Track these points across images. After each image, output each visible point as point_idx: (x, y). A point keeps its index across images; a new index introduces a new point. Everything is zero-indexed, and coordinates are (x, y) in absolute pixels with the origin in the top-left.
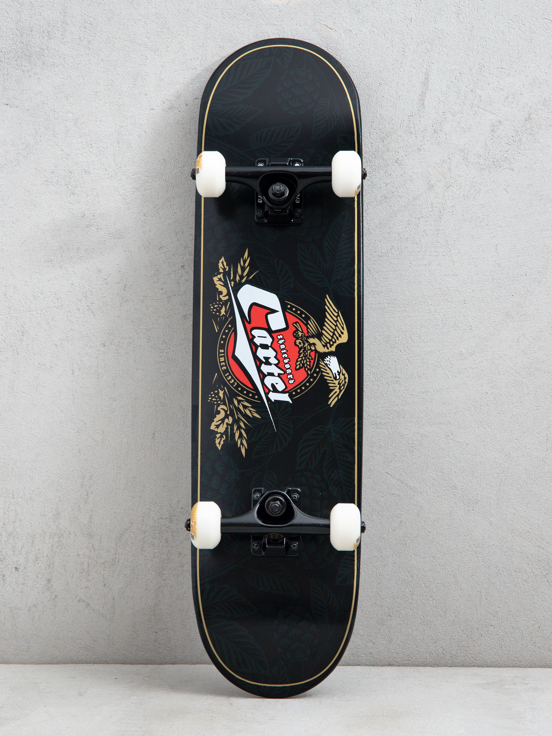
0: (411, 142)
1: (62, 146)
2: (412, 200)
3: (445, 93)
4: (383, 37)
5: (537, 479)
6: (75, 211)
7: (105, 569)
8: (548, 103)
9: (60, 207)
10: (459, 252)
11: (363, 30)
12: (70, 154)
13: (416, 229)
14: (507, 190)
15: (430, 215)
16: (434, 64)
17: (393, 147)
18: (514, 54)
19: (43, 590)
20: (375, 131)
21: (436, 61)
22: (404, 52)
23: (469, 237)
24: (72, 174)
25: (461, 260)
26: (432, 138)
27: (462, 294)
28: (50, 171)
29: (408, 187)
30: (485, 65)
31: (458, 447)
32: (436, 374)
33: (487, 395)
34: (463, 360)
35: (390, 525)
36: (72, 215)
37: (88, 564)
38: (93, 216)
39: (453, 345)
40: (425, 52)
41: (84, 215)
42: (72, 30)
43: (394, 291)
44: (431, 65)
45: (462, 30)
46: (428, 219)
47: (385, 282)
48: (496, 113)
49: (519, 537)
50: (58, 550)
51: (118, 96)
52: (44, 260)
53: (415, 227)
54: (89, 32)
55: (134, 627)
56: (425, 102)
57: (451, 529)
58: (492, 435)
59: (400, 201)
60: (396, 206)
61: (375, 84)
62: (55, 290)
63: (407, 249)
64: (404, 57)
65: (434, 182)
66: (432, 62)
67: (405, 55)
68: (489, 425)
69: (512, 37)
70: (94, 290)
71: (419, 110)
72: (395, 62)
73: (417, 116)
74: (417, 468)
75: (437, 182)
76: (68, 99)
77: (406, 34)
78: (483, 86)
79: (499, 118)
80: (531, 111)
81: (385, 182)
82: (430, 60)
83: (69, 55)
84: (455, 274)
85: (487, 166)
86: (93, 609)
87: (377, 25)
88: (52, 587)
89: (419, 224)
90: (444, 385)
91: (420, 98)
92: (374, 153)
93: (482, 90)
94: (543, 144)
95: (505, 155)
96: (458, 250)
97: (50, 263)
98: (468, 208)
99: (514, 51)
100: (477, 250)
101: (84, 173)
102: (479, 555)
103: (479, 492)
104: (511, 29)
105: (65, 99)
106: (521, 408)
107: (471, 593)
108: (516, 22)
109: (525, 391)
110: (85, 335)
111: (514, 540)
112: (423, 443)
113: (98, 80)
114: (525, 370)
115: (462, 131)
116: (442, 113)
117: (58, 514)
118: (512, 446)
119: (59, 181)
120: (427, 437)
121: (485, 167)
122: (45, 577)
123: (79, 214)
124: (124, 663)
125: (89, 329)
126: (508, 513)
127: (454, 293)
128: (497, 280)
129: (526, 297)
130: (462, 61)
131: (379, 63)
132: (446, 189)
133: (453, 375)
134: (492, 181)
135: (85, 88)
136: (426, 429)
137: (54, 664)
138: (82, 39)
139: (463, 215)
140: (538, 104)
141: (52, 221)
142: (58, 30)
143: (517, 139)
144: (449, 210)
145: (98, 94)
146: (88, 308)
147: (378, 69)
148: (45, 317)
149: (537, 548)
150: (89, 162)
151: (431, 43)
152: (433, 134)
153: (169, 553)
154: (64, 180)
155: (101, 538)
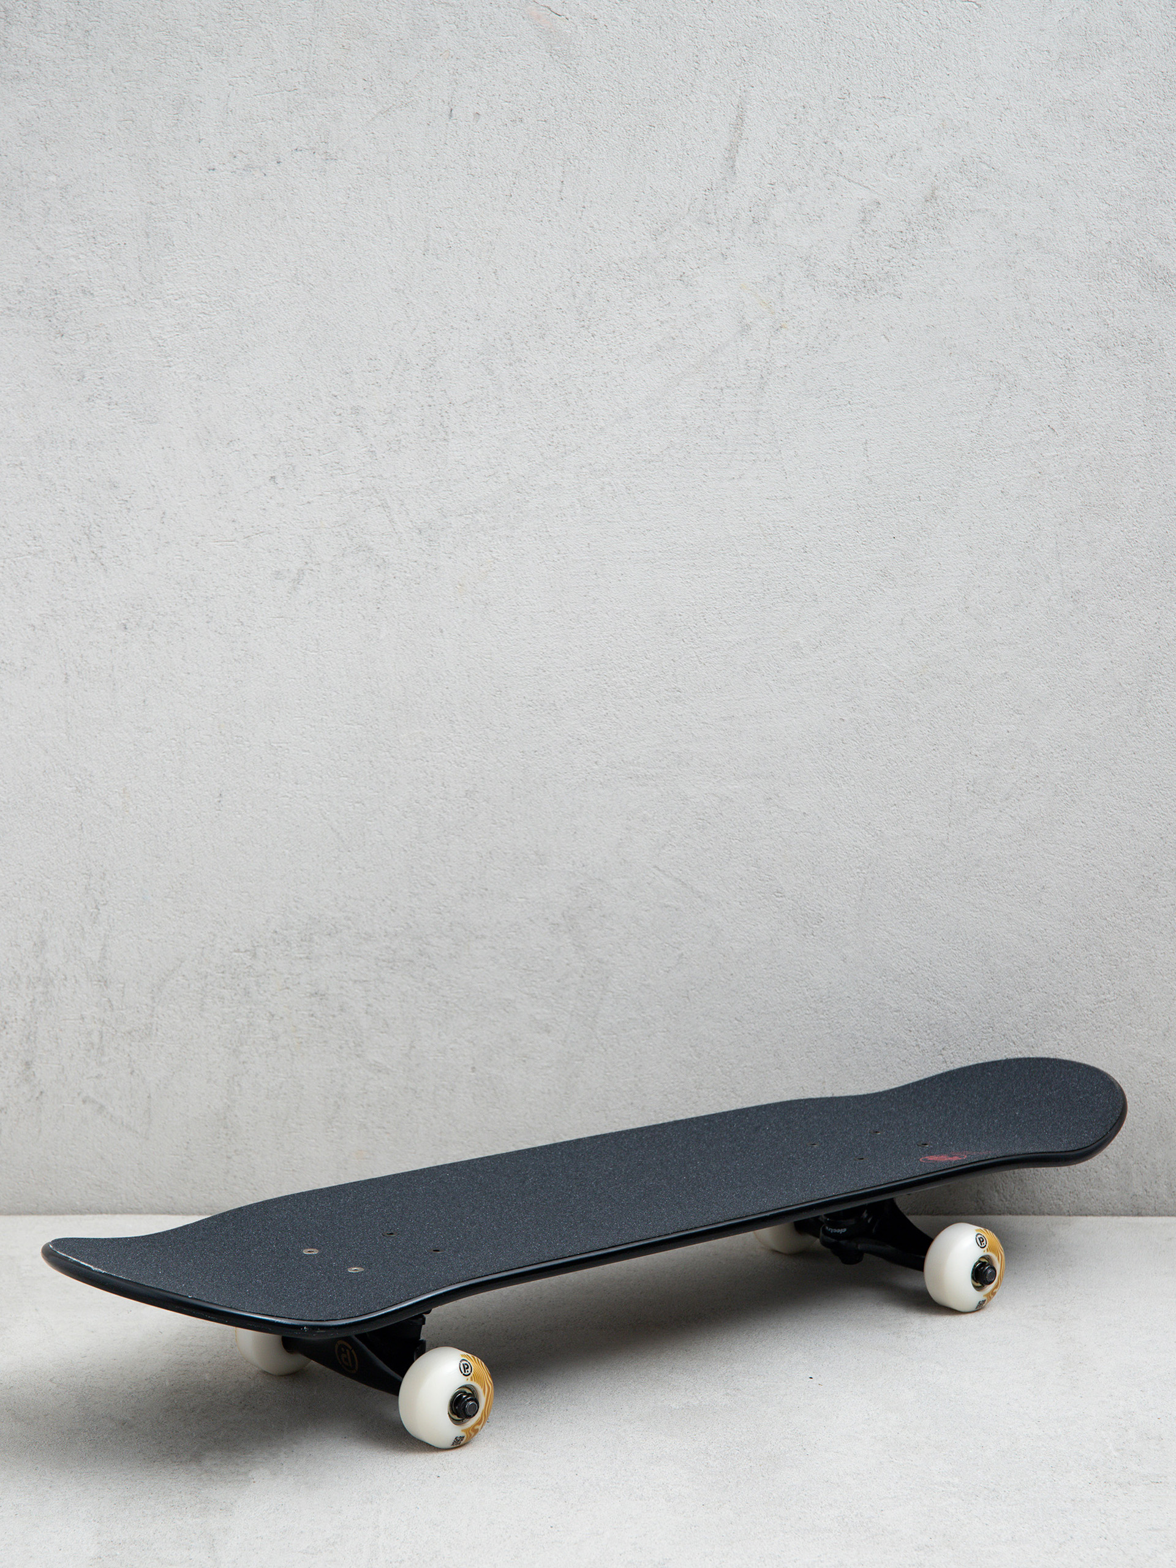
0: (708, 241)
1: (37, 241)
2: (710, 354)
3: (775, 145)
4: (658, 34)
5: (930, 878)
6: (64, 368)
7: (133, 1044)
8: (969, 168)
9: (37, 360)
10: (796, 455)
11: (619, 17)
12: (54, 256)
13: (716, 410)
14: (888, 336)
15: (743, 384)
16: (755, 88)
17: (675, 251)
18: (906, 70)
19: (18, 1081)
20: (640, 218)
21: (758, 83)
22: (697, 62)
23: (816, 426)
24: (58, 296)
25: (799, 469)
26: (748, 234)
27: (800, 534)
28: (15, 288)
29: (702, 329)
30: (851, 91)
31: (787, 820)
32: (750, 685)
33: (842, 723)
34: (799, 659)
35: (660, 962)
36: (60, 376)
37: (101, 1033)
38: (101, 378)
39: (782, 630)
40: (738, 63)
41: (84, 377)
42: (53, 7)
43: (674, 528)
44: (748, 89)
45: (810, 20)
46: (739, 390)
47: (656, 512)
48: (870, 187)
49: (896, 983)
50: (44, 1009)
51: (145, 143)
52: (6, 463)
53: (714, 405)
54: (86, 12)
55: (187, 1149)
56: (737, 164)
57: (772, 968)
58: (850, 797)
59: (687, 356)
60: (680, 365)
61: (642, 127)
62: (29, 522)
63: (698, 448)
64: (698, 73)
65: (752, 320)
66: (751, 83)
67: (700, 69)
68: (846, 779)
69: (903, 36)
70: (104, 521)
71: (724, 179)
72: (681, 82)
73: (721, 191)
74: (712, 859)
75: (757, 320)
76: (47, 146)
77: (703, 26)
78: (847, 133)
79: (876, 196)
80: (937, 183)
81: (659, 318)
82: (746, 81)
83: (48, 59)
84: (787, 496)
85: (851, 288)
86: (112, 1116)
87: (647, 9)
88: (34, 1075)
89: (722, 401)
90: (763, 704)
91: (727, 156)
92: (639, 262)
93: (845, 142)
94: (958, 248)
95: (887, 269)
96: (793, 451)
97: (18, 469)
98: (814, 371)
99: (906, 63)
100: (830, 451)
101: (81, 295)
102: (822, 1016)
103: (824, 902)
104: (903, 20)
105: (42, 146)
106: (904, 747)
107: (806, 1085)
108: (911, 6)
109: (912, 716)
110: (89, 608)
111: (887, 989)
112: (723, 812)
113: (106, 109)
114: (914, 676)
115: (805, 221)
116: (769, 185)
117: (44, 943)
118: (886, 818)
119: (33, 308)
120: (732, 801)
121: (847, 291)
122: (20, 1057)
123: (73, 374)
124: (169, 1213)
125: (96, 596)
126: (876, 939)
127: (786, 533)
128: (867, 508)
129: (918, 540)
130: (808, 84)
131: (649, 85)
132: (773, 333)
133: (781, 686)
134: (860, 319)
135: (81, 124)
136: (729, 786)
137: (39, 1214)
138: (73, 26)
139: (805, 384)
140: (950, 170)
141: (22, 386)
142: (26, 8)
143: (910, 237)
144: (778, 374)
145: (106, 137)
146: (93, 555)
147: (648, 97)
148: (11, 572)
149: (928, 1003)
150: (90, 273)
151: (749, 45)
152: (751, 226)
153: (252, 1014)
154: (44, 307)
155: (123, 988)
